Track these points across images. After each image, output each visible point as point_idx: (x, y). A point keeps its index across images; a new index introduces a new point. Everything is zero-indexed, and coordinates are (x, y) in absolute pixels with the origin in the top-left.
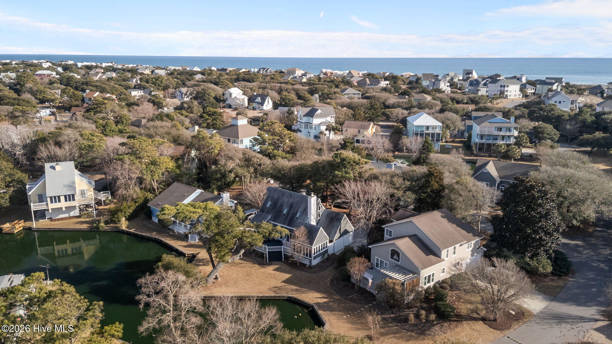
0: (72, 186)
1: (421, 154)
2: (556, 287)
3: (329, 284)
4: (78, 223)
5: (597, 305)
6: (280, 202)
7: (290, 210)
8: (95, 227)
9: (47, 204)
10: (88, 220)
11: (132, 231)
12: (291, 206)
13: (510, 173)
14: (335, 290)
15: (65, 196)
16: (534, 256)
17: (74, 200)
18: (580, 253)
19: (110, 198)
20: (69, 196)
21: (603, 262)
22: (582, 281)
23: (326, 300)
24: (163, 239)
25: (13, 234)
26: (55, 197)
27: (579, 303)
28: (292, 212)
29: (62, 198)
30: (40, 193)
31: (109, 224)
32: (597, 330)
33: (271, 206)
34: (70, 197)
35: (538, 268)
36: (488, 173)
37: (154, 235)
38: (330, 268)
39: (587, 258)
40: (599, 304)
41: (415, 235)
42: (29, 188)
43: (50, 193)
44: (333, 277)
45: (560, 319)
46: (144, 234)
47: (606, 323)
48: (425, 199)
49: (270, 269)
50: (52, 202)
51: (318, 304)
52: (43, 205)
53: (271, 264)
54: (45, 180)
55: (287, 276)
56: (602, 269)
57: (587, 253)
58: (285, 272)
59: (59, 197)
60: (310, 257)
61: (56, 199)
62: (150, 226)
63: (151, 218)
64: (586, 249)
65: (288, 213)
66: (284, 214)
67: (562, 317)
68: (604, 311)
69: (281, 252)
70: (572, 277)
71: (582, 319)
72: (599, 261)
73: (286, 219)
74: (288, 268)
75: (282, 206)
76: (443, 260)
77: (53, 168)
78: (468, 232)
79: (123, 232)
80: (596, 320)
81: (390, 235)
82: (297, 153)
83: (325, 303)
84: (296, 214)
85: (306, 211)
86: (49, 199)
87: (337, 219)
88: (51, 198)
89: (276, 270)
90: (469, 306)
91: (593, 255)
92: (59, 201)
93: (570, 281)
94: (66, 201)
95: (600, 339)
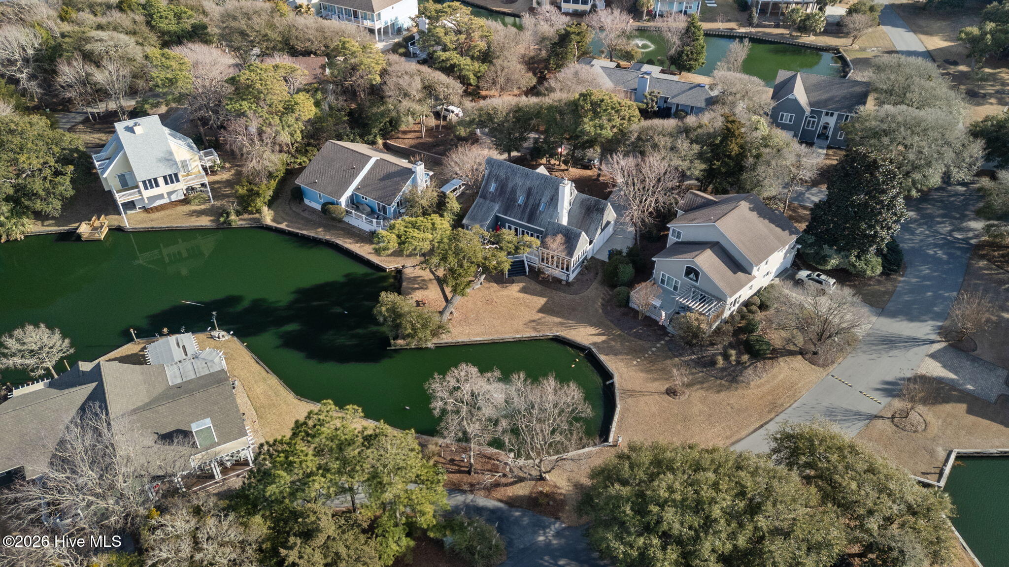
0: (169, 159)
2: (885, 293)
3: (601, 311)
4: (192, 213)
5: (933, 319)
6: (510, 185)
7: (528, 198)
8: (225, 222)
9: (140, 192)
10: (203, 207)
11: (283, 226)
12: (529, 193)
13: (825, 96)
14: (612, 322)
15: (165, 177)
16: (863, 251)
17: (178, 181)
18: (912, 233)
19: (218, 162)
20: (170, 176)
21: (941, 247)
22: (914, 280)
23: (604, 338)
24: (339, 242)
25: (100, 240)
26: (150, 181)
27: (912, 318)
28: (531, 201)
29: (161, 181)
30: (121, 172)
31: (242, 215)
32: (933, 356)
33: (496, 190)
34: (171, 179)
35: (865, 271)
36: (796, 101)
37: (321, 234)
38: (595, 285)
39: (921, 241)
40: (937, 317)
41: (718, 243)
42: (99, 165)
43: (141, 175)
44: (603, 299)
46: (305, 232)
47: (943, 345)
49: (514, 290)
50: (146, 188)
51: (595, 344)
52: (134, 194)
53: (513, 282)
54: (125, 153)
55: (542, 301)
56: (940, 259)
57: (921, 233)
58: (536, 295)
59: (155, 180)
60: (567, 269)
61: (152, 183)
62: (305, 214)
63: (302, 200)
64: (920, 225)
65: (526, 204)
66: (519, 205)
67: (891, 341)
68: (940, 328)
69: (523, 261)
70: (902, 276)
71: (915, 342)
72: (936, 245)
73: (523, 211)
74: (539, 287)
75: (514, 191)
76: (755, 277)
77: (130, 130)
78: (784, 230)
79: (269, 228)
80: (932, 342)
81: (678, 237)
83: (604, 342)
84: (539, 205)
85: (554, 201)
86: (141, 185)
87: (598, 210)
88: (144, 182)
89: (524, 290)
90: (784, 334)
91: (928, 236)
92: (157, 185)
93: (900, 282)
94: (167, 183)
95: (935, 369)
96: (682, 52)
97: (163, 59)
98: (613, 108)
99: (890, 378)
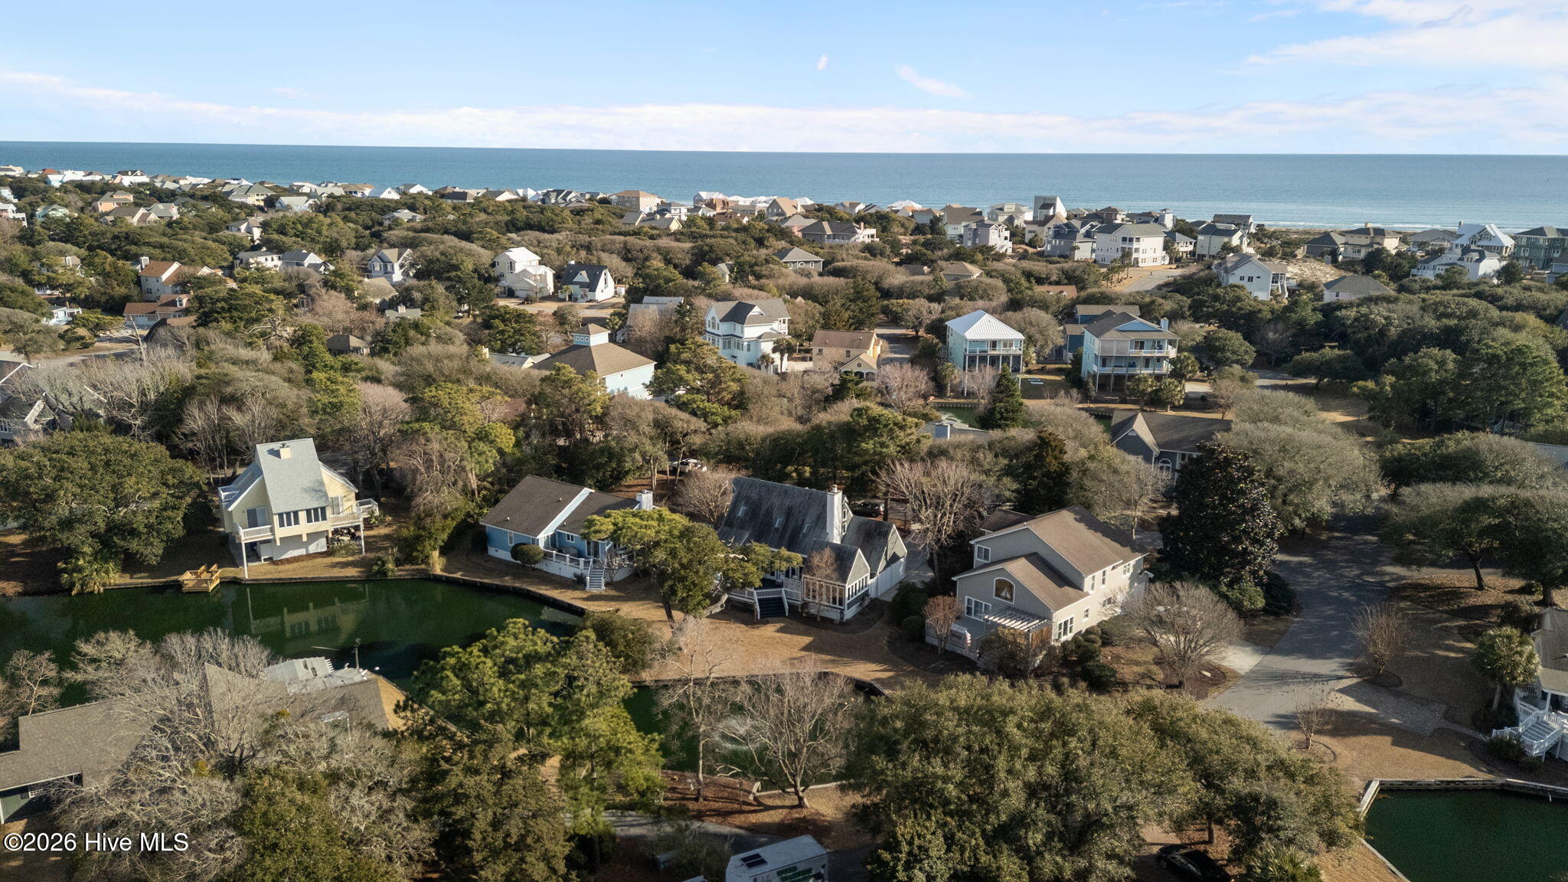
0: (319, 490)
1: (994, 401)
2: (1275, 632)
3: (886, 648)
4: (335, 565)
5: (1341, 656)
6: (764, 507)
7: (787, 519)
8: (378, 572)
9: (272, 530)
10: (350, 559)
11: (458, 575)
12: (789, 514)
13: (1176, 436)
14: (902, 658)
15: (308, 511)
16: (1236, 580)
17: (324, 518)
18: (1308, 575)
19: (377, 513)
20: (316, 510)
21: (1347, 590)
22: (1314, 620)
23: (890, 674)
24: (533, 589)
25: (205, 593)
26: (288, 514)
27: (1312, 654)
28: (792, 523)
29: (302, 516)
30: (250, 506)
31: (402, 565)
32: (1342, 691)
33: (746, 513)
34: (316, 514)
35: (1241, 602)
36: (1138, 438)
37: (508, 581)
38: (878, 624)
39: (1320, 584)
40: (1344, 654)
41: (1035, 554)
42: (226, 497)
43: (278, 505)
44: (890, 637)
45: (1282, 678)
46: (486, 581)
47: (1355, 681)
48: (1036, 490)
49: (769, 630)
50: (282, 525)
51: (878, 680)
52: (265, 531)
53: (767, 623)
54: (263, 480)
55: (807, 640)
56: (1347, 600)
57: (1320, 576)
58: (798, 634)
59: (296, 513)
60: (841, 604)
61: (290, 518)
62: (489, 565)
63: (486, 550)
64: (1317, 569)
65: (785, 526)
66: (777, 530)
67: (1285, 677)
68: (1351, 664)
69: (781, 599)
70: (1296, 617)
71: (1316, 678)
72: (1340, 588)
73: (782, 537)
74: (802, 627)
75: (769, 513)
76: (1087, 594)
77: (276, 454)
78: (1123, 546)
79: (437, 579)
80: (1340, 678)
81: (986, 557)
82: (750, 406)
83: (890, 678)
84: (801, 527)
85: (821, 519)
86: (276, 518)
87: (879, 534)
88: (281, 515)
89: (781, 630)
90: (1136, 669)
91: (1330, 579)
92: (297, 522)
93: (1293, 622)
94: (309, 520)
95: (1349, 704)
96: (994, 409)
97: (329, 383)
98: (895, 424)
99: (1283, 712)
